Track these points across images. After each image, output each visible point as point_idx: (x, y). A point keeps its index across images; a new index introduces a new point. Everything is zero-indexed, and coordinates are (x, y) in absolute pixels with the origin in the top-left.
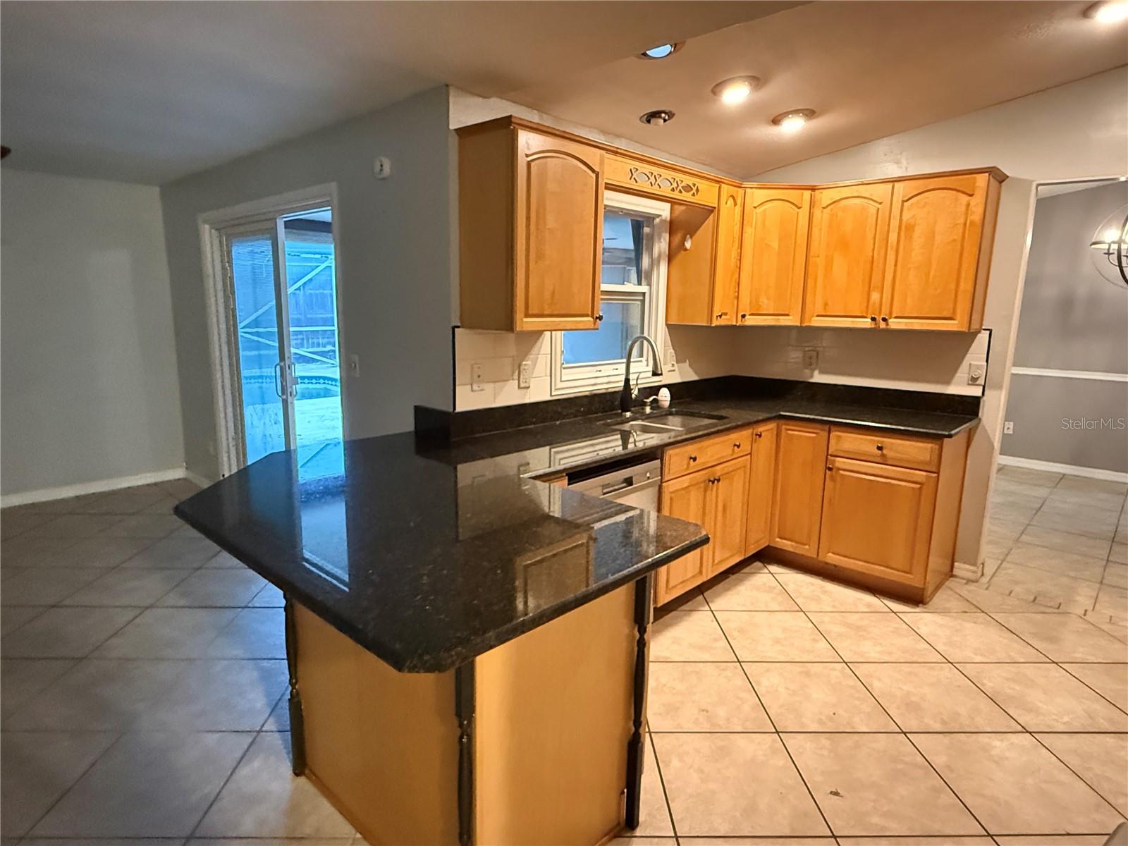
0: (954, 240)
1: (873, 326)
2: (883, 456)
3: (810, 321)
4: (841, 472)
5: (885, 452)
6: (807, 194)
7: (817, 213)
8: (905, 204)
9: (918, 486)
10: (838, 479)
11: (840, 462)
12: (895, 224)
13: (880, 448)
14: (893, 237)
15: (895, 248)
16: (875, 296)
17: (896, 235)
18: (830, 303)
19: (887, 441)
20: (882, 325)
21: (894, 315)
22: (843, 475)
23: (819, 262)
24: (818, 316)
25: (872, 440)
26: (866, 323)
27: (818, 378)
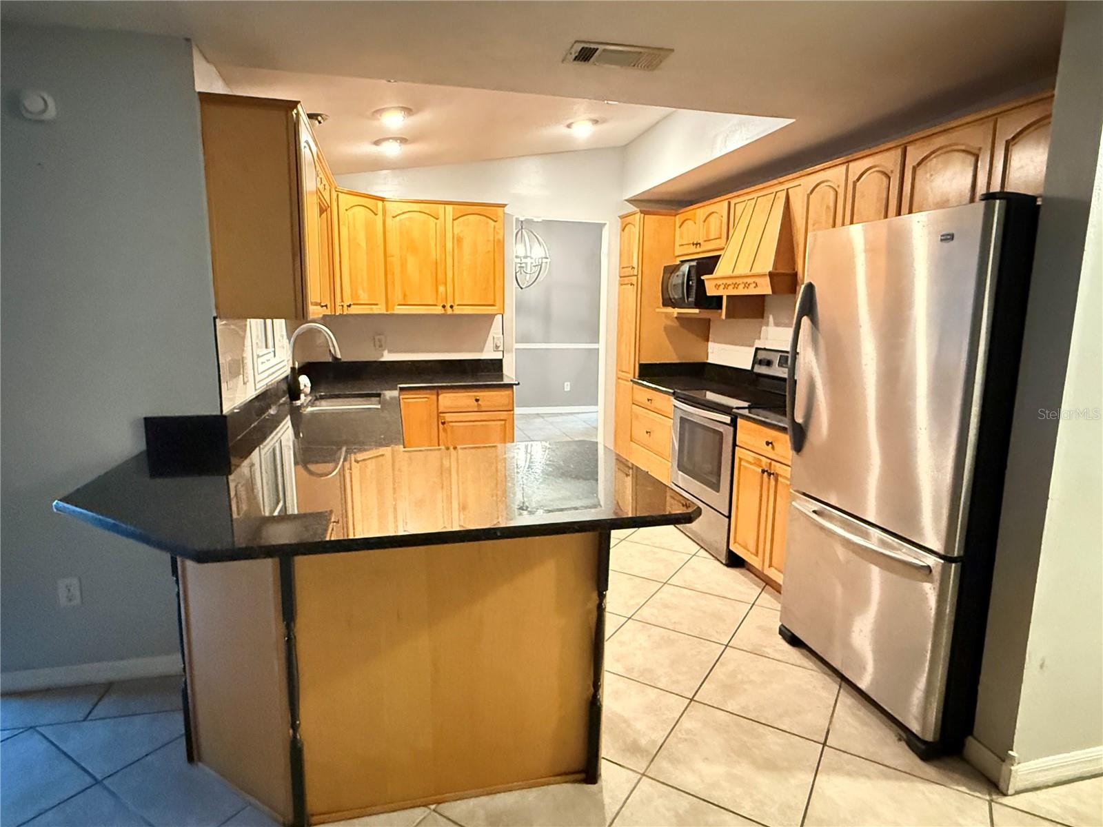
0: (489, 252)
1: (443, 312)
2: (479, 405)
3: (393, 310)
4: (451, 424)
5: (479, 402)
6: (380, 203)
7: (389, 221)
8: (455, 222)
9: (503, 422)
10: (449, 430)
11: (448, 417)
12: (449, 235)
13: (477, 400)
14: (449, 245)
15: (451, 253)
16: (441, 289)
17: (451, 243)
18: (407, 293)
19: (480, 394)
20: (449, 311)
21: (456, 304)
22: (453, 426)
23: (395, 261)
24: (399, 305)
25: (469, 396)
26: (438, 310)
27: (388, 357)
